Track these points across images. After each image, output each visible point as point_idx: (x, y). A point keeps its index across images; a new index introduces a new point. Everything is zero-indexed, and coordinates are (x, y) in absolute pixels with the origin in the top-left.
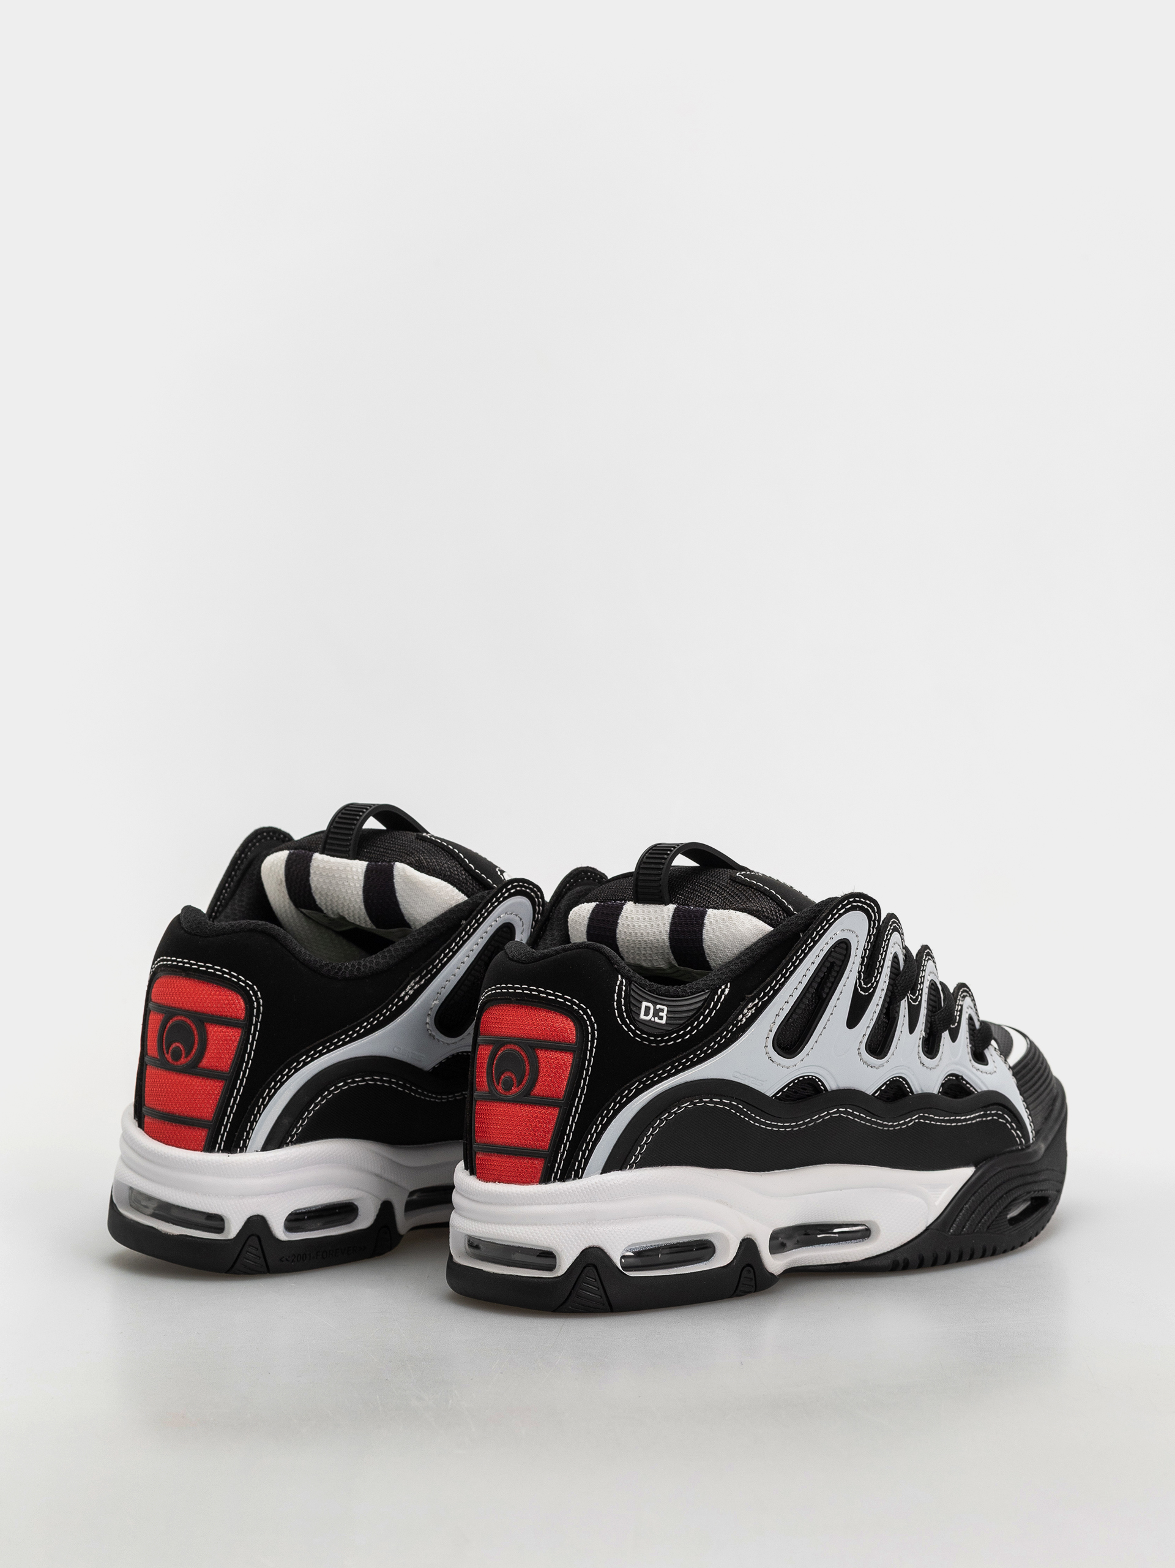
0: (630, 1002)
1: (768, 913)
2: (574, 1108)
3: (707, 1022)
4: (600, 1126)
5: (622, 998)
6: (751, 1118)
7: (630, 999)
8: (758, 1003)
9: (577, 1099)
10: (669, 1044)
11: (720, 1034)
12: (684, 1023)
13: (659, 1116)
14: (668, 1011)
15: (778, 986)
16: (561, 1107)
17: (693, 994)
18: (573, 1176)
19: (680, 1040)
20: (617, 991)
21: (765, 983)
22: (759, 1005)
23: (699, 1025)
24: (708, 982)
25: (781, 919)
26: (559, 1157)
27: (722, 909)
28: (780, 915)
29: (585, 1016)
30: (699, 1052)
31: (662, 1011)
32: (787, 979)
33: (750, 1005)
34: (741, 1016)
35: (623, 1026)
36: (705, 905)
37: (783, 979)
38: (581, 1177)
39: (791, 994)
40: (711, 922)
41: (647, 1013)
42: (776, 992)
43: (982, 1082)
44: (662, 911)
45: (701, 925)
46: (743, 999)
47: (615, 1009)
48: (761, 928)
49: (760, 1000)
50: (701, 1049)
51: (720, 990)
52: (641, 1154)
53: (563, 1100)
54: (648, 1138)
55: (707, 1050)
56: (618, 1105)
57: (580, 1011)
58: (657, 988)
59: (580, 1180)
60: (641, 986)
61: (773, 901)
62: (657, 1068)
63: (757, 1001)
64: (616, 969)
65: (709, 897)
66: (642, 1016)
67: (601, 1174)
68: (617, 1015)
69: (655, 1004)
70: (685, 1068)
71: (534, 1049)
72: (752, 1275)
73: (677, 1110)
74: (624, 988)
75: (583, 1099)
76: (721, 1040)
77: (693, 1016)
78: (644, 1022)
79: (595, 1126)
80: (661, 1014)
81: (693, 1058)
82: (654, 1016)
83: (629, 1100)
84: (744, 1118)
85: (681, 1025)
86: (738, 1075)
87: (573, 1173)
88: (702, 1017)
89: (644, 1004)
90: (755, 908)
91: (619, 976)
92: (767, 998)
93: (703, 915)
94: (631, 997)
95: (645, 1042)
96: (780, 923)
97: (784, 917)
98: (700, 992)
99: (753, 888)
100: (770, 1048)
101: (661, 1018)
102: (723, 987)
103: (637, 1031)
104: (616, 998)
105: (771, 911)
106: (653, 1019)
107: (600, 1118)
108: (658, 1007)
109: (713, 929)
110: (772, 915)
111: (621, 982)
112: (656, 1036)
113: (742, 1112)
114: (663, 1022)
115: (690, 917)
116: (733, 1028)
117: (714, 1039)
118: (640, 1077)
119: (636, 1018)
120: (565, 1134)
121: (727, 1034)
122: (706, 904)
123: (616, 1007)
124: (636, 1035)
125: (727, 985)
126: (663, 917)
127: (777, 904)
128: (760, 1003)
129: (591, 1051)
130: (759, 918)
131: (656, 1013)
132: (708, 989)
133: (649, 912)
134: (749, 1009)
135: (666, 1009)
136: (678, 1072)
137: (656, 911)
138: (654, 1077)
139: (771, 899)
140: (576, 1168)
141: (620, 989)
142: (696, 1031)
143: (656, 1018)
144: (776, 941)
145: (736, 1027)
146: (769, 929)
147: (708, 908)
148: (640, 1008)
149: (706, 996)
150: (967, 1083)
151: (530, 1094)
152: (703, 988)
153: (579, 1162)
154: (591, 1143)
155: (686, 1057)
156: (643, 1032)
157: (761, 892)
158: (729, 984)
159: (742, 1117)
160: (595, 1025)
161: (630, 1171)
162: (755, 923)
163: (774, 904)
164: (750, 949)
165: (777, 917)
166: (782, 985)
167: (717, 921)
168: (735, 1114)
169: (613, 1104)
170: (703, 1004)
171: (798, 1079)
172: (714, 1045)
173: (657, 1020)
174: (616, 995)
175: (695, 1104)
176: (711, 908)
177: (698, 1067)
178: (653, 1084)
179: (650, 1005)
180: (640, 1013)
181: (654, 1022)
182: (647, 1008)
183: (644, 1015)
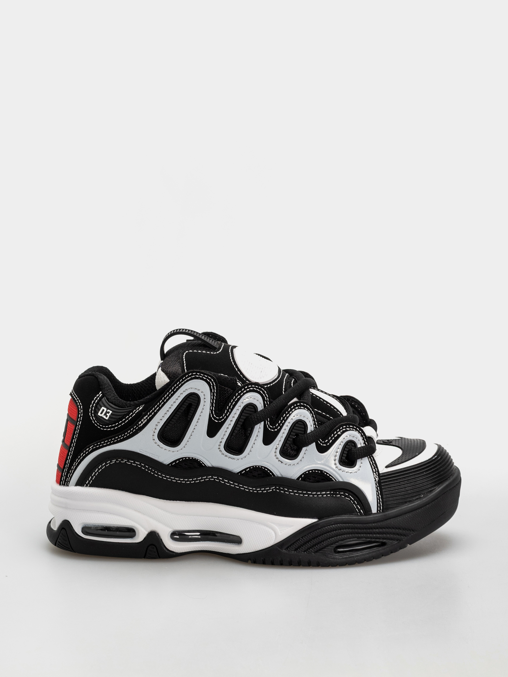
0: (97, 406)
1: (170, 374)
2: (70, 452)
3: (126, 422)
5: (95, 403)
10: (107, 430)
13: (101, 464)
14: (111, 414)
17: (127, 407)
18: (65, 484)
19: (113, 429)
20: (95, 399)
22: (148, 418)
23: (122, 423)
26: (64, 474)
29: (80, 409)
31: (109, 413)
34: (140, 423)
35: (91, 417)
39: (163, 416)
41: (101, 413)
43: (340, 476)
51: (138, 408)
53: (69, 447)
54: (95, 473)
56: (84, 455)
57: (79, 406)
59: (68, 487)
60: (106, 399)
62: (101, 440)
64: (101, 388)
66: (99, 414)
67: (75, 486)
68: (90, 411)
69: (108, 408)
71: (68, 421)
72: (155, 550)
73: (110, 463)
74: (99, 398)
75: (73, 449)
76: (130, 432)
78: (99, 417)
79: (75, 463)
80: (107, 414)
85: (113, 422)
88: (125, 419)
89: (103, 408)
91: (100, 392)
92: (151, 416)
94: (99, 404)
95: (98, 427)
100: (157, 441)
101: (107, 416)
106: (103, 416)
107: (77, 459)
108: (108, 411)
111: (99, 395)
112: (103, 425)
114: (107, 418)
116: (136, 428)
117: (127, 431)
118: (94, 443)
119: (97, 414)
121: (133, 430)
123: (91, 407)
124: (94, 422)
125: (142, 406)
131: (105, 414)
132: (133, 406)
134: (144, 420)
135: (111, 412)
136: (111, 444)
138: (100, 445)
140: (67, 481)
142: (120, 426)
144: (168, 387)
149: (131, 409)
150: (330, 475)
151: (64, 442)
153: (68, 478)
154: (73, 470)
155: (115, 438)
159: (149, 472)
160: (82, 414)
161: (86, 487)
168: (144, 469)
169: (82, 453)
170: (127, 413)
171: (185, 458)
172: (127, 434)
173: (105, 417)
174: (93, 401)
175: (119, 461)
177: (120, 443)
178: (100, 448)
179: (105, 409)
180: (99, 412)
181: (103, 418)
182: (103, 410)
183: (100, 414)
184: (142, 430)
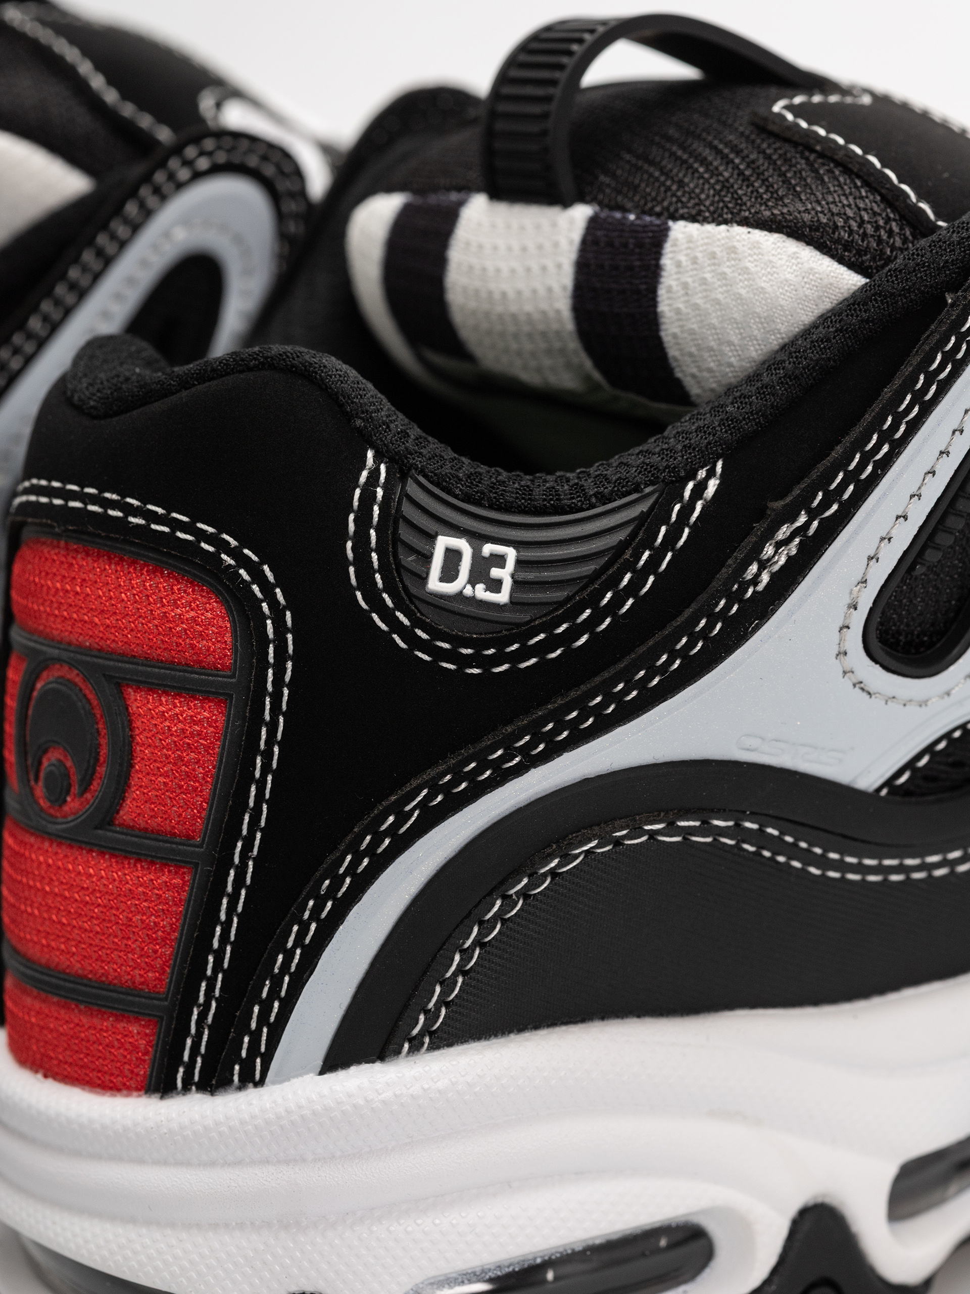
0: (398, 541)
1: (851, 232)
2: (232, 873)
3: (645, 590)
4: (313, 926)
5: (370, 526)
6: (808, 858)
7: (396, 529)
8: (807, 525)
9: (239, 844)
10: (523, 665)
11: (688, 628)
12: (569, 599)
13: (499, 888)
14: (519, 563)
15: (870, 468)
16: (196, 865)
17: (604, 499)
18: (236, 1078)
19: (559, 652)
20: (356, 503)
21: (827, 462)
22: (812, 531)
23: (617, 601)
24: (656, 459)
25: (893, 248)
26: (195, 1017)
27: (713, 221)
28: (890, 233)
29: (255, 588)
30: (621, 686)
31: (500, 561)
32: (898, 447)
33: (783, 532)
34: (754, 568)
35: (375, 616)
36: (667, 209)
37: (886, 448)
38: (261, 1083)
39: (914, 490)
40: (679, 264)
41: (449, 574)
42: (865, 489)
44: (554, 225)
45: (653, 272)
46: (761, 515)
47: (347, 563)
48: (826, 281)
49: (813, 514)
50: (626, 676)
51: (691, 485)
52: (448, 1005)
53: (200, 846)
54: (467, 954)
55: (648, 678)
56: (366, 861)
57: (242, 571)
58: (492, 487)
59: (260, 1090)
60: (437, 485)
61: (872, 189)
62: (487, 742)
63: (802, 519)
64: (359, 430)
65: (681, 184)
66: (435, 584)
67: (322, 1073)
68: (353, 581)
69: (477, 538)
70: (579, 738)
71: (119, 685)
73: (559, 866)
74: (380, 492)
75: (257, 842)
76: (691, 645)
77: (597, 574)
78: (439, 602)
79: (295, 928)
80: (495, 572)
81: (603, 705)
82: (472, 581)
83: (402, 844)
84: (787, 864)
85: (560, 604)
86: (754, 742)
87: (237, 1067)
88: (628, 576)
89: (443, 542)
90: (807, 217)
91: (370, 454)
92: (835, 507)
93: (659, 237)
94: (401, 523)
95: (445, 665)
96: (889, 260)
97: (905, 241)
98: (629, 493)
99: (812, 151)
100: (858, 657)
101: (495, 585)
102: (702, 474)
103: (419, 632)
104: (352, 527)
105: (861, 223)
106: (468, 591)
107: (311, 903)
108: (488, 549)
109: (685, 286)
110: (864, 236)
111: (374, 474)
112: (480, 645)
113: (777, 845)
114: (503, 597)
115: (625, 245)
116: (728, 607)
117: (668, 645)
118: (431, 773)
119: (414, 590)
120: (209, 949)
121: (710, 626)
122: (671, 204)
123: (350, 554)
124: (415, 642)
125: (714, 466)
126: (556, 245)
127: (884, 199)
128: (815, 524)
129: (277, 697)
130: (823, 248)
131: (479, 573)
132: (652, 483)
133: (522, 228)
134: (779, 545)
135: (511, 554)
136: (554, 751)
137: (538, 227)
138: (479, 771)
139: (866, 184)
140: (244, 1054)
141: (368, 498)
142: (608, 621)
143: (480, 587)
144: (867, 321)
145: (741, 601)
146: (852, 281)
147: (675, 218)
148: (427, 558)
149: (644, 507)
151: (111, 823)
152: (638, 479)
153: (252, 1034)
154: (287, 979)
155: (580, 703)
156: (437, 634)
157: (838, 164)
158: (719, 465)
159: (781, 859)
160: (288, 614)
161: (412, 1058)
162: (806, 266)
163: (870, 201)
164: (789, 348)
165: (880, 241)
166: (885, 465)
167: (694, 260)
168: (758, 854)
169: (349, 858)
170: (633, 535)
172: (670, 662)
173: (481, 592)
174: (352, 517)
175: (618, 842)
176: (682, 218)
177: (620, 731)
178: (478, 791)
179: (462, 544)
180: (428, 574)
181: (473, 601)
182: (453, 556)
183: (442, 580)
184: (773, 612)
